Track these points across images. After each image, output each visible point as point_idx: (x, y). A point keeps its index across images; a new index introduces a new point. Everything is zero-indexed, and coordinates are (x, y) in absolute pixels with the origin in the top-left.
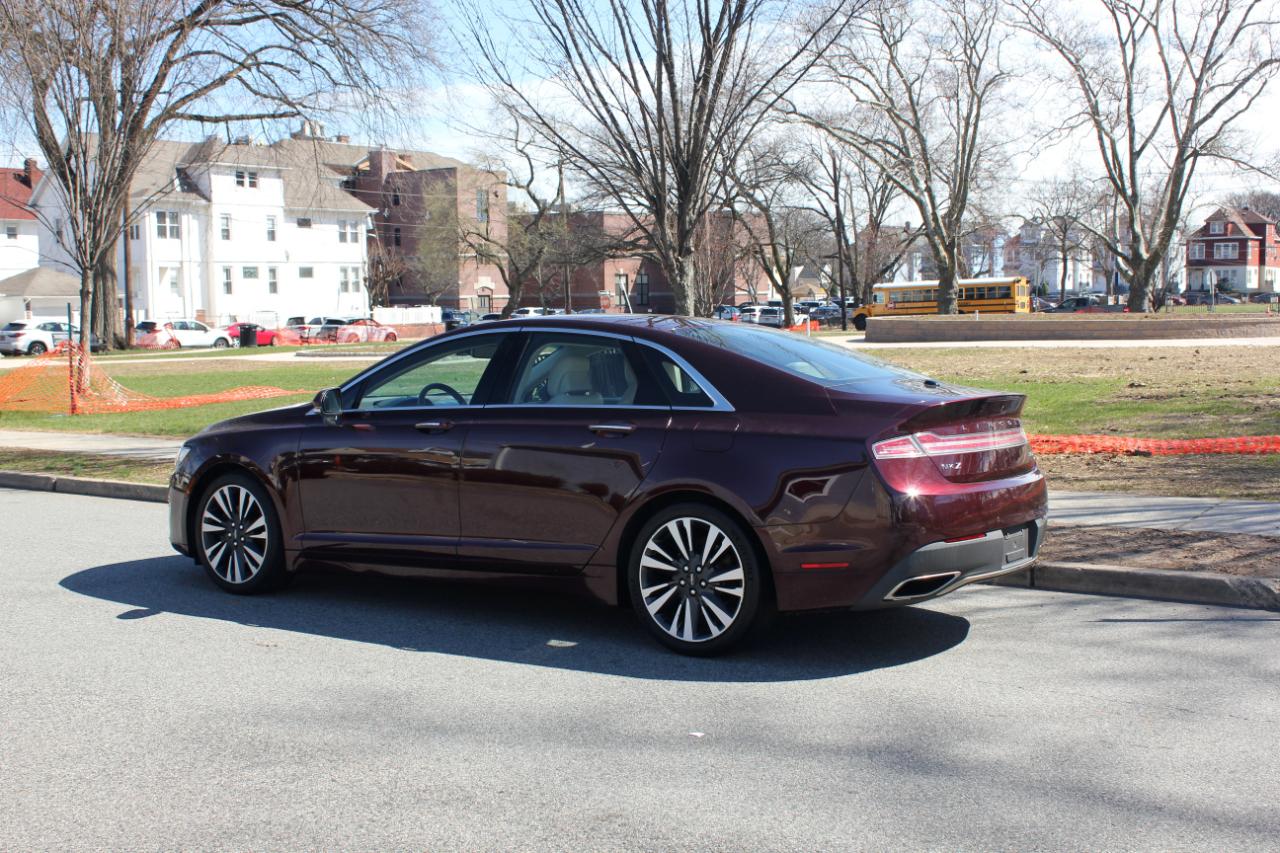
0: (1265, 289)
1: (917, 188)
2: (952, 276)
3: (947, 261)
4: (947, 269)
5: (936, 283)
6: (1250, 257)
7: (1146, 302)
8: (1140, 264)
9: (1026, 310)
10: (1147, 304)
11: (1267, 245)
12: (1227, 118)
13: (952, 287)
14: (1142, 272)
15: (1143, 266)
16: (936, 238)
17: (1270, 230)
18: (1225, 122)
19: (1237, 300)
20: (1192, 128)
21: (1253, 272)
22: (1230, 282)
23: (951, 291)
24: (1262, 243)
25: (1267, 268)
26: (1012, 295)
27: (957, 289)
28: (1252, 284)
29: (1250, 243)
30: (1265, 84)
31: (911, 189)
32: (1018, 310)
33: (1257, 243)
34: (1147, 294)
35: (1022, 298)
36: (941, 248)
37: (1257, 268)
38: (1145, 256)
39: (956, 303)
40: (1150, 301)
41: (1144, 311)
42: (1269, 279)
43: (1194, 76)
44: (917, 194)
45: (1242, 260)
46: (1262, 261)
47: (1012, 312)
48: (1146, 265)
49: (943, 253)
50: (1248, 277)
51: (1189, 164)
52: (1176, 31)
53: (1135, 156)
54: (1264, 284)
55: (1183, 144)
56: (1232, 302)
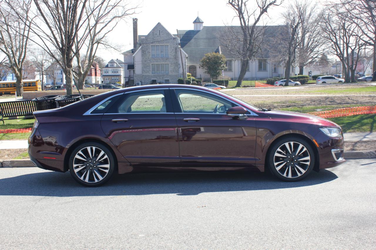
0: (97, 83)
1: (7, 50)
2: (21, 79)
3: (19, 74)
4: (18, 77)
5: (15, 81)
6: (93, 74)
7: (84, 86)
8: (81, 75)
9: (41, 90)
10: (84, 87)
11: (97, 70)
12: (106, 33)
13: (21, 83)
14: (82, 77)
15: (82, 76)
16: (15, 67)
17: (97, 66)
18: (105, 34)
19: (91, 86)
20: (95, 35)
21: (94, 78)
22: (88, 81)
23: (21, 84)
24: (96, 70)
25: (97, 77)
26: (36, 85)
27: (22, 83)
28: (94, 82)
29: (93, 70)
30: (117, 23)
31: (5, 51)
32: (38, 90)
33: (94, 70)
34: (84, 84)
35: (39, 86)
36: (16, 70)
37: (95, 77)
38: (83, 73)
39: (22, 88)
40: (85, 86)
41: (83, 89)
42: (98, 80)
43: (95, 20)
44: (7, 53)
45: (91, 75)
46: (96, 75)
47: (36, 90)
48: (83, 75)
49: (17, 72)
50: (92, 80)
51: (95, 45)
52: (90, 6)
53: (78, 43)
54: (96, 82)
55: (92, 40)
56: (90, 87)
